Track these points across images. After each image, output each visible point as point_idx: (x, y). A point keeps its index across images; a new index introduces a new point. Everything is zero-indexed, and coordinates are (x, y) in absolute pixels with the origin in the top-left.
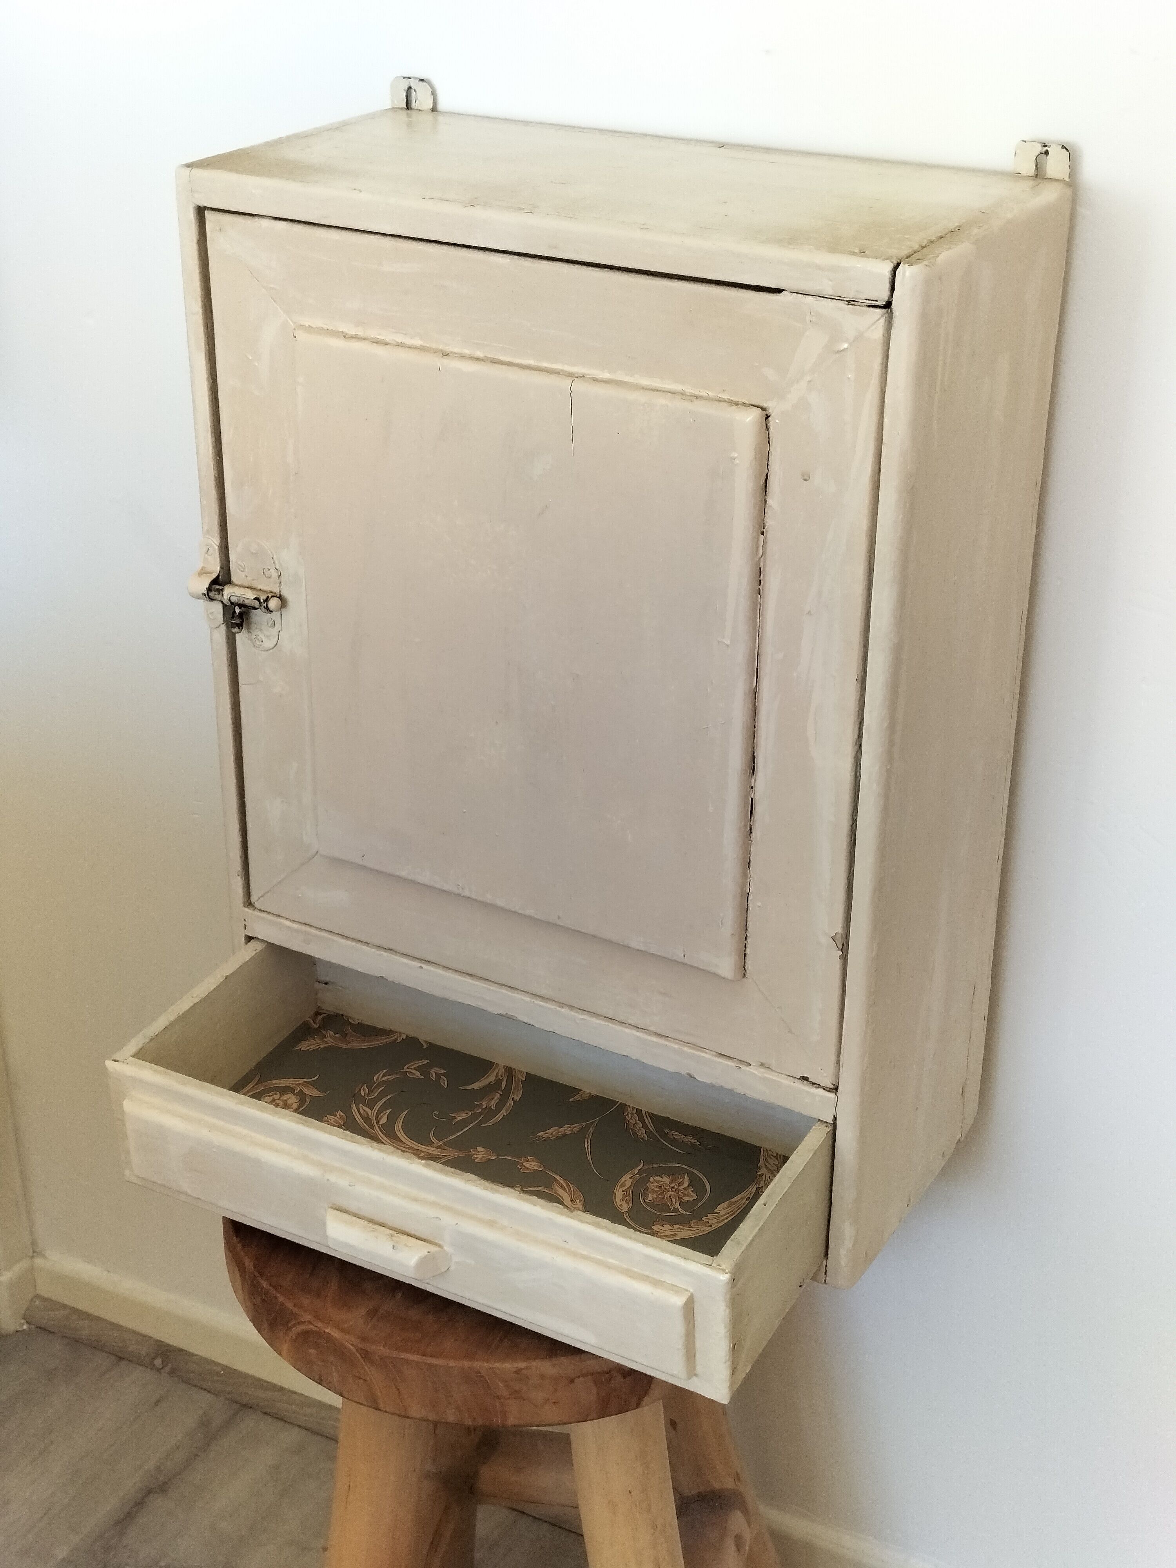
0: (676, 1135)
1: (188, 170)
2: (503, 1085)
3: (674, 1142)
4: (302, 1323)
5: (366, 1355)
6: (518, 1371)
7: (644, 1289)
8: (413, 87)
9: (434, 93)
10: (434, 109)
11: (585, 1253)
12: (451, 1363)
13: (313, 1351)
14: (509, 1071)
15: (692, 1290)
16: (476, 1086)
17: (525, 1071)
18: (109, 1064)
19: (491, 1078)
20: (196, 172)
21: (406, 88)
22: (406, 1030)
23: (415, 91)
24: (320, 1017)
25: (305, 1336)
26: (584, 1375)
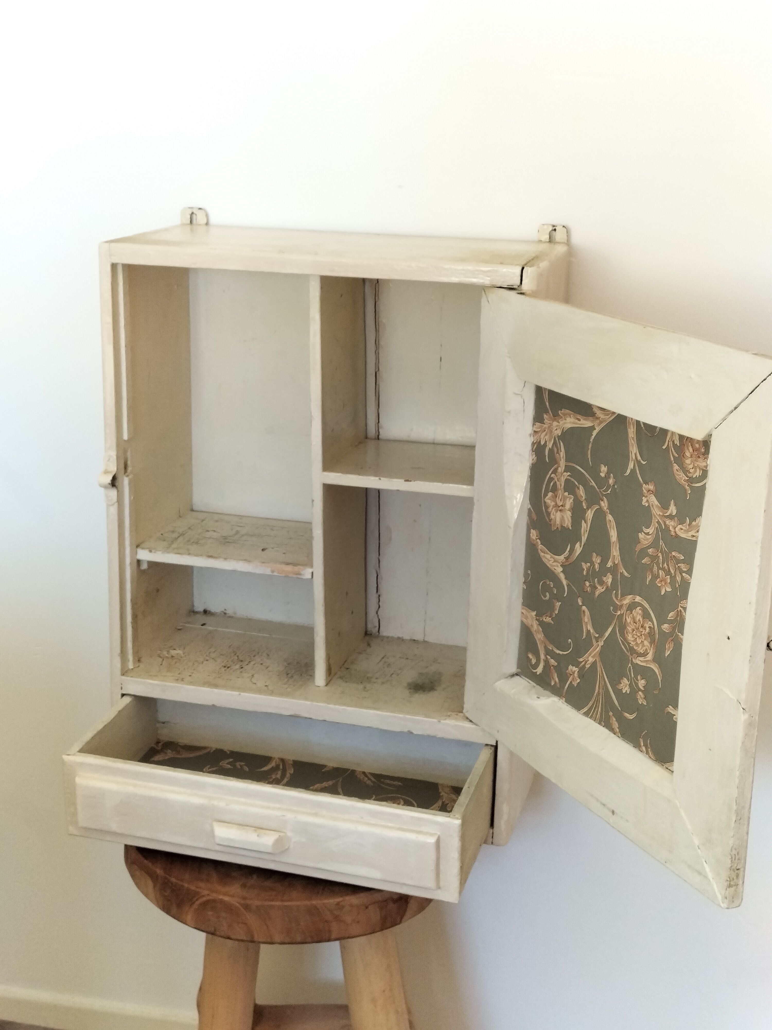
0: (388, 781)
1: (107, 244)
2: (281, 767)
3: (388, 785)
4: (203, 896)
5: (247, 907)
6: (338, 904)
7: (412, 836)
8: (195, 212)
9: (207, 216)
10: (207, 224)
11: (374, 823)
12: (298, 903)
13: (210, 913)
14: (282, 760)
15: (439, 833)
16: (265, 769)
17: (292, 759)
18: (65, 757)
19: (273, 764)
20: (113, 245)
21: (191, 213)
22: (214, 745)
23: (196, 215)
24: (160, 744)
25: (205, 904)
26: (374, 903)
